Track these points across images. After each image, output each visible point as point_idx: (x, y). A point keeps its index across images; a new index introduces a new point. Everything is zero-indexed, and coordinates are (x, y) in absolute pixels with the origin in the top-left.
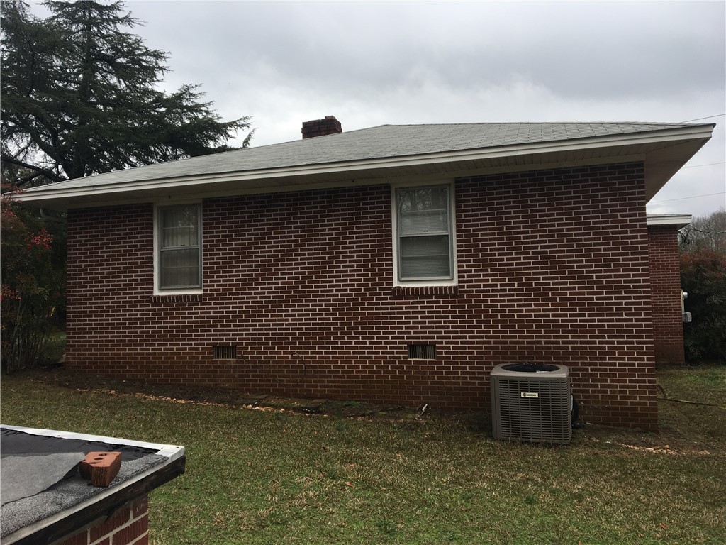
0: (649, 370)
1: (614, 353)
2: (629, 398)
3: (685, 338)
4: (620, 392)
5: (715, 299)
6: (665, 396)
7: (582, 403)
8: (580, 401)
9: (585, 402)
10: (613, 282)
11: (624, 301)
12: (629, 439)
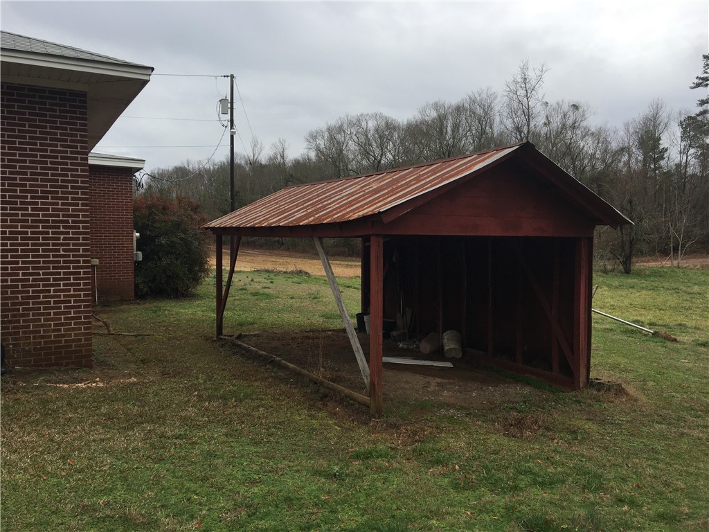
0: (85, 306)
1: (49, 291)
2: (63, 336)
3: (135, 276)
4: (54, 331)
5: (163, 241)
6: (109, 331)
7: (11, 346)
8: (8, 345)
9: (13, 345)
10: (51, 215)
11: (62, 237)
12: (60, 377)
